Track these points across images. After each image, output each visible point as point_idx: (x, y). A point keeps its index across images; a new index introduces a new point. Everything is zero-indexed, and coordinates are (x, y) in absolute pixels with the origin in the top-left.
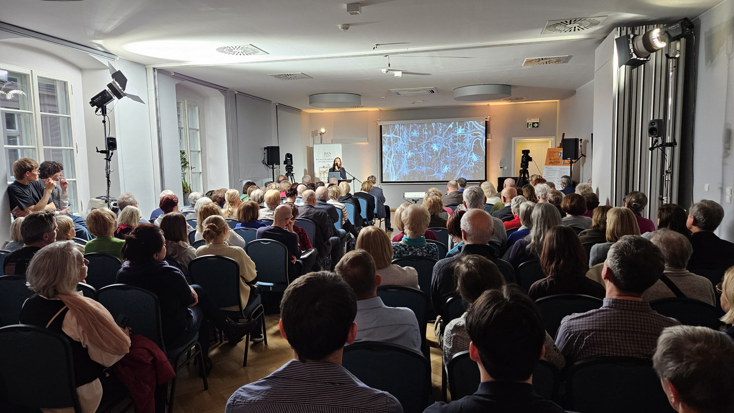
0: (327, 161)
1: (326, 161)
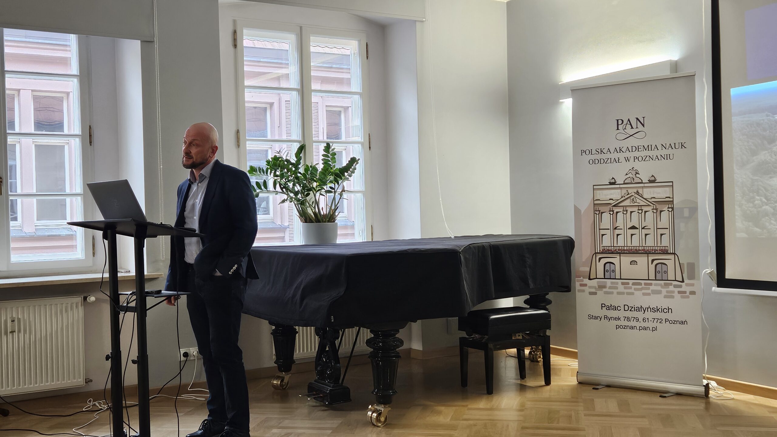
0: (628, 154)
1: (621, 156)
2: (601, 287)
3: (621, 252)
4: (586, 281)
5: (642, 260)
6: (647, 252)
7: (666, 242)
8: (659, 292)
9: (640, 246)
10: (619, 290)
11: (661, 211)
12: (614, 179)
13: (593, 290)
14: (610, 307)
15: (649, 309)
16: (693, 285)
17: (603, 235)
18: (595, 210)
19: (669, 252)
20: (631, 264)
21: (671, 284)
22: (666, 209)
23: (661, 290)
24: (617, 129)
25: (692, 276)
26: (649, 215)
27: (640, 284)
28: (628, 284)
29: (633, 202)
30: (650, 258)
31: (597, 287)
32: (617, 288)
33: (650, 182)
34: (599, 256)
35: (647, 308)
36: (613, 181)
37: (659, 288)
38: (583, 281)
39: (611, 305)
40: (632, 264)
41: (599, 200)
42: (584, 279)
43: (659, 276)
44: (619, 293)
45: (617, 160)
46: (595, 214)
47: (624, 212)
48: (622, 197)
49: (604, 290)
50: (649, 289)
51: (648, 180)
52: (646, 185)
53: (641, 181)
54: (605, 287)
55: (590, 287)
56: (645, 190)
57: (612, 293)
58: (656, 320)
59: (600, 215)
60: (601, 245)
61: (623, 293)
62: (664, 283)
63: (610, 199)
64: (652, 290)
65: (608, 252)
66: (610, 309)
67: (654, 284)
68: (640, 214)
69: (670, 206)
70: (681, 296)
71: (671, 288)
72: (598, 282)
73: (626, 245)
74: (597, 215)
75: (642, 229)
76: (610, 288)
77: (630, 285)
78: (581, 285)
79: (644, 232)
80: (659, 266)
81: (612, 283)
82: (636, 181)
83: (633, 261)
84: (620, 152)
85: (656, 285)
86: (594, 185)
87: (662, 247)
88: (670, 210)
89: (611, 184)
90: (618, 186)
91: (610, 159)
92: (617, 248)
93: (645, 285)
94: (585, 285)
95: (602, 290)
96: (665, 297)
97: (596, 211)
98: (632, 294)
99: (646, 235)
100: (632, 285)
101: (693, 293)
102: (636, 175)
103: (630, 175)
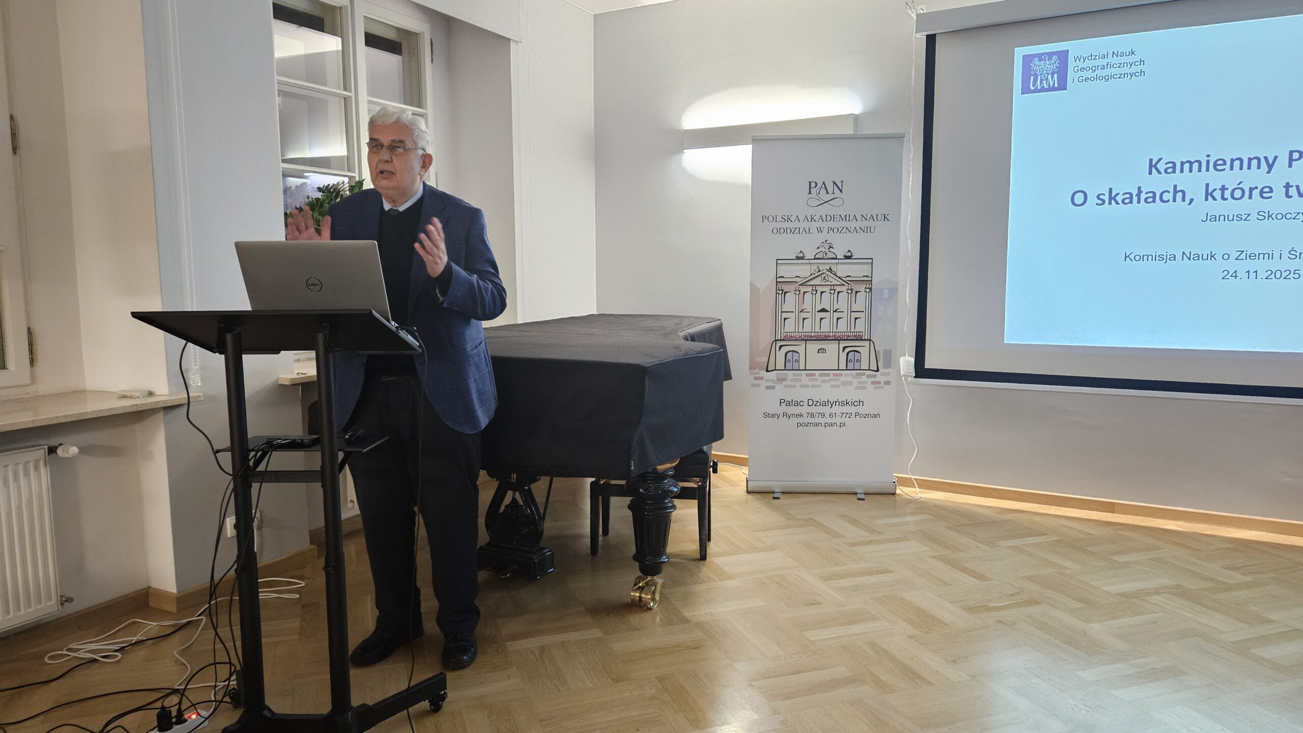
2: (780, 380)
3: (807, 339)
4: (763, 373)
5: (832, 348)
6: (838, 339)
7: (861, 327)
8: (850, 383)
9: (830, 332)
10: (801, 383)
11: (857, 292)
12: (802, 253)
13: (771, 384)
14: (791, 403)
15: (838, 403)
16: (888, 374)
17: (785, 319)
18: (778, 288)
19: (864, 338)
20: (818, 353)
21: (864, 374)
22: (863, 289)
23: (852, 381)
24: (808, 193)
25: (888, 365)
26: (843, 296)
27: (828, 375)
28: (814, 375)
29: (825, 280)
30: (842, 346)
31: (776, 380)
32: (800, 381)
33: (847, 257)
34: (779, 344)
35: (834, 403)
36: (801, 255)
37: (850, 379)
38: (758, 373)
39: (792, 401)
40: (820, 352)
41: (783, 277)
42: (760, 371)
43: (850, 366)
44: (802, 386)
45: (807, 231)
46: (778, 294)
47: (813, 292)
48: (811, 275)
49: (784, 383)
50: (838, 380)
51: (844, 256)
52: (840, 261)
53: (835, 257)
54: (785, 379)
55: (767, 381)
56: (839, 266)
57: (794, 386)
58: (845, 415)
59: (783, 295)
60: (783, 331)
61: (807, 386)
62: (856, 373)
63: (796, 277)
64: (842, 382)
65: (791, 339)
66: (791, 405)
67: (845, 374)
68: (832, 295)
69: (868, 287)
70: (875, 386)
71: (864, 378)
72: (777, 374)
73: (813, 331)
74: (780, 296)
75: (834, 312)
76: (792, 380)
77: (817, 376)
78: (756, 378)
79: (836, 315)
80: (851, 354)
81: (794, 375)
82: (828, 256)
83: (821, 349)
84: (811, 221)
85: (847, 375)
86: (777, 260)
87: (855, 333)
88: (868, 290)
89: (798, 258)
90: (808, 261)
91: (798, 229)
92: (803, 334)
93: (834, 376)
94: (762, 378)
95: (782, 384)
96: (857, 388)
97: (779, 290)
98: (819, 386)
99: (838, 319)
100: (819, 376)
101: (888, 383)
102: (829, 249)
103: (822, 249)
